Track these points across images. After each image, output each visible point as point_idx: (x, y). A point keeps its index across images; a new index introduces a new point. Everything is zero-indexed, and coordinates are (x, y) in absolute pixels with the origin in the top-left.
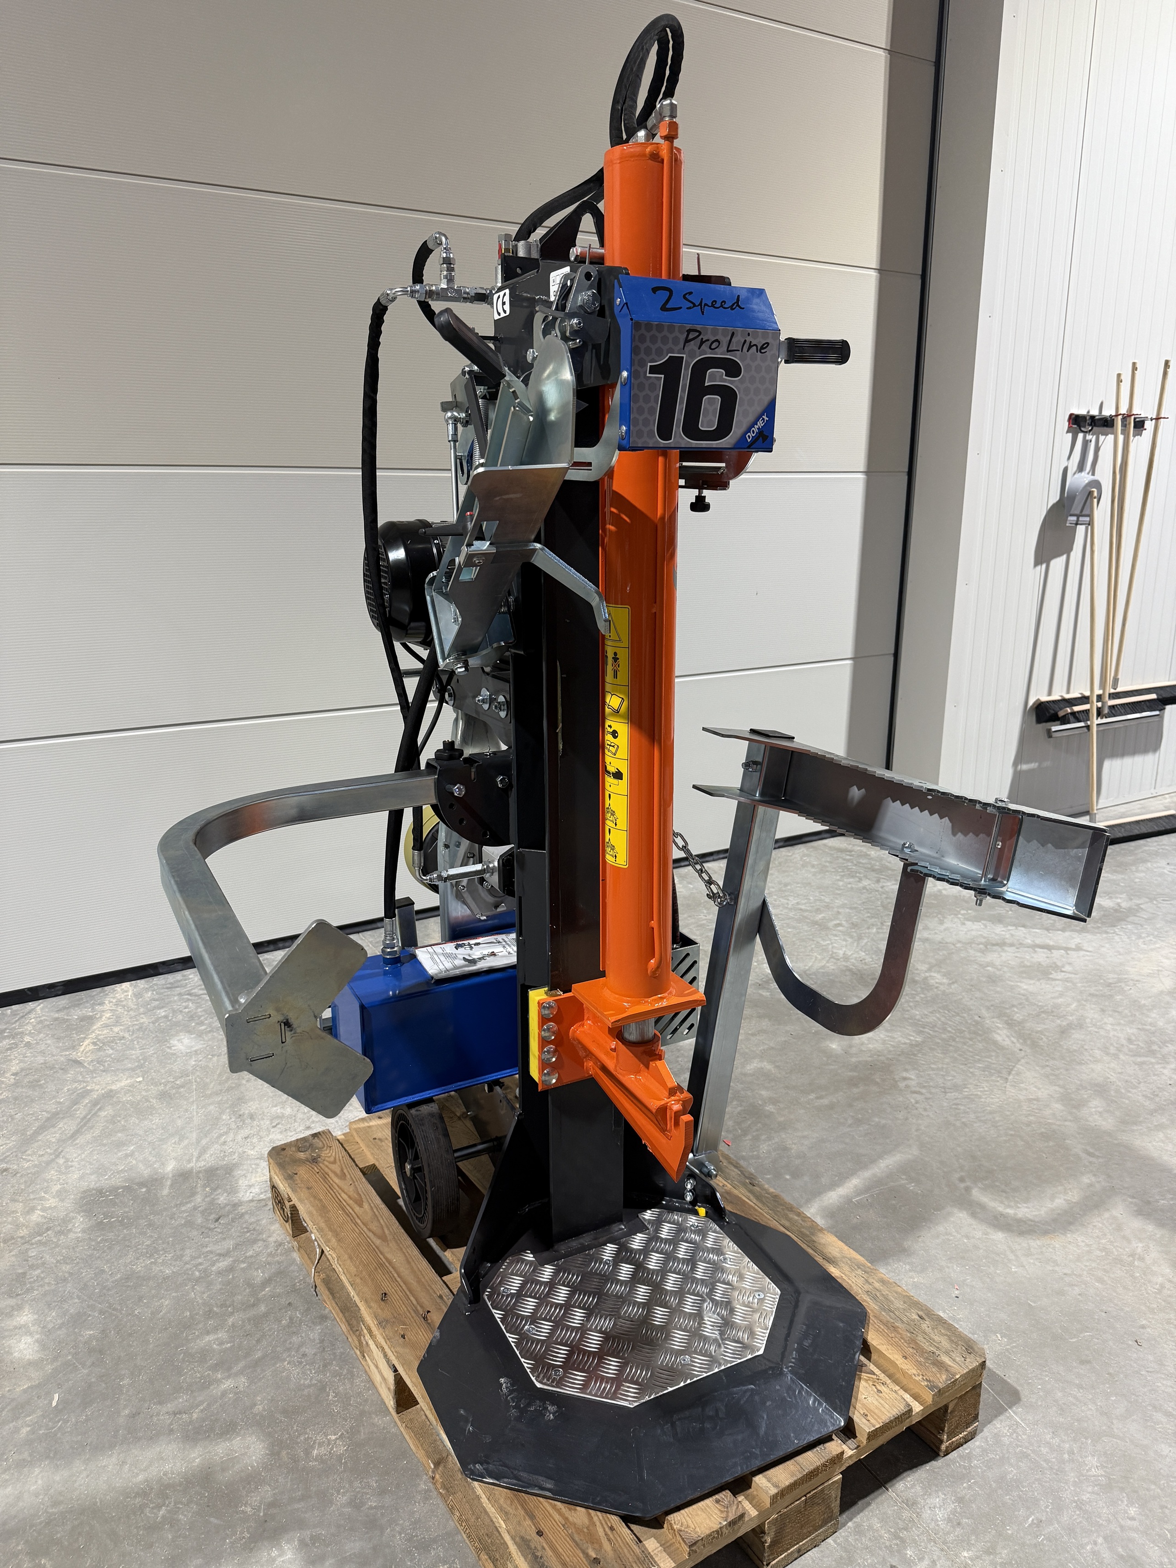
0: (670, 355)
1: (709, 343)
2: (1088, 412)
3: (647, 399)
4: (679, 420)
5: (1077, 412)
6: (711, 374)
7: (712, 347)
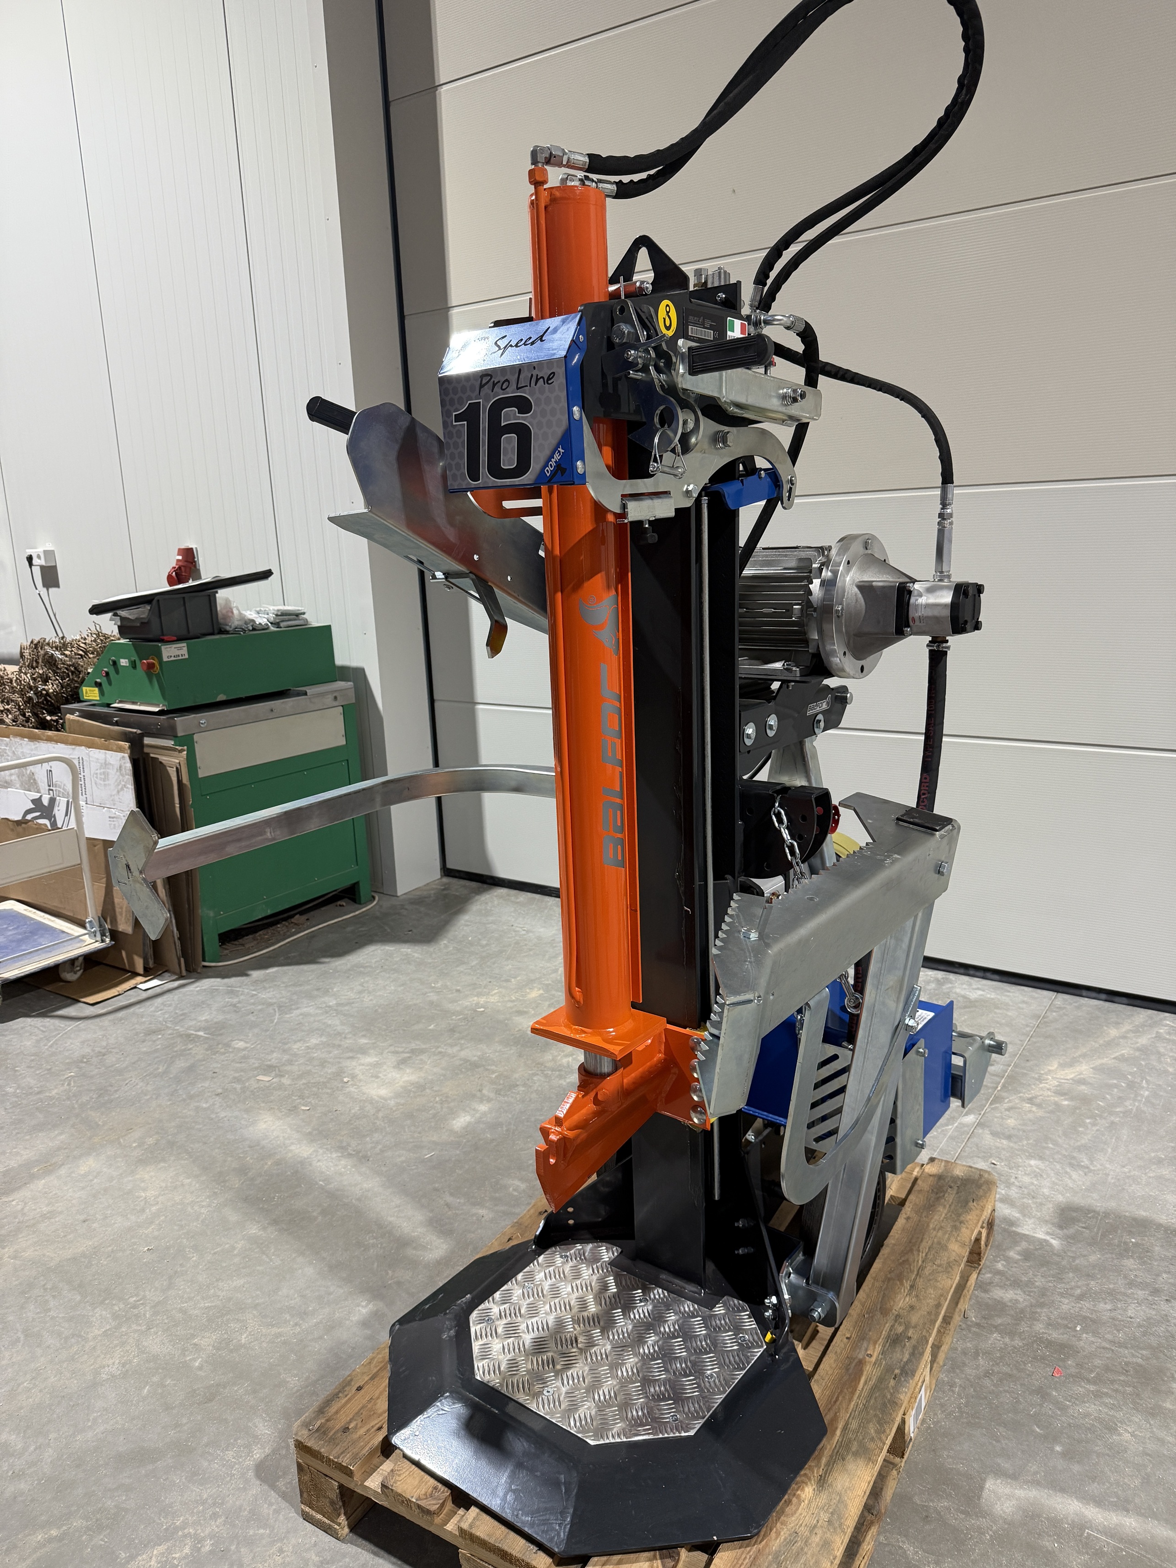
0: (469, 402)
1: (500, 384)
3: (456, 446)
4: (484, 461)
6: (506, 413)
7: (503, 388)
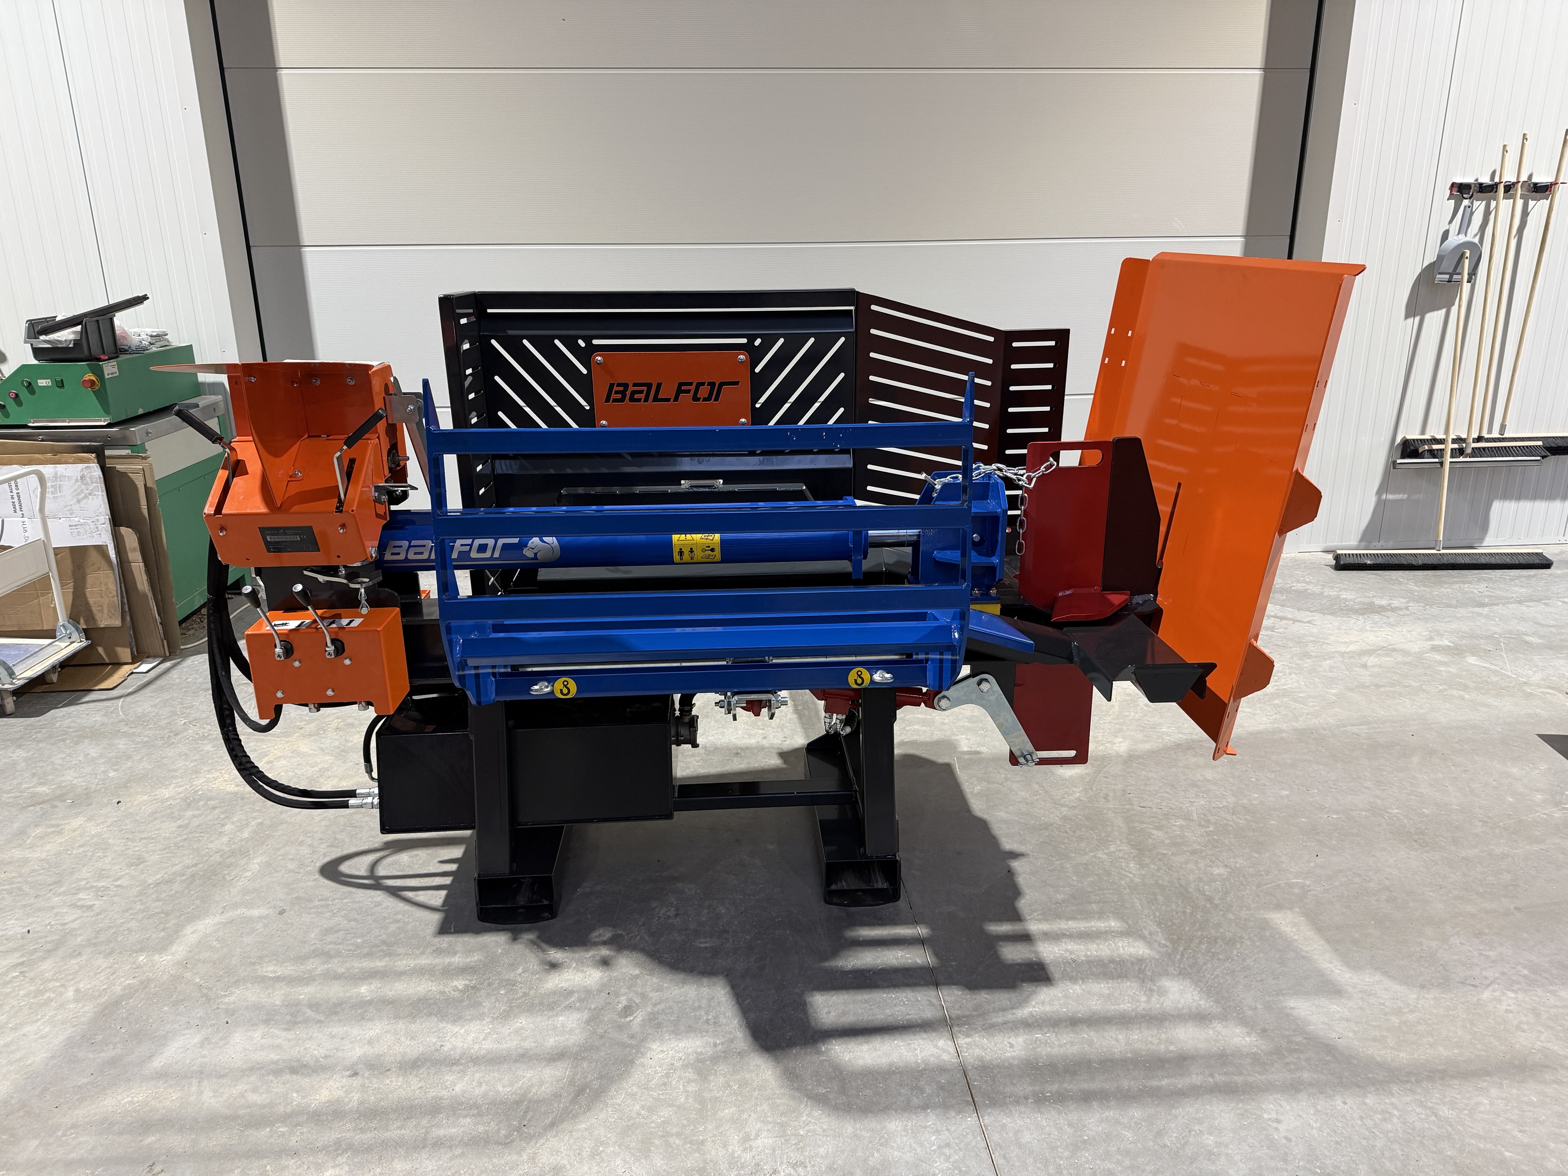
2: (1477, 180)
5: (1459, 180)
